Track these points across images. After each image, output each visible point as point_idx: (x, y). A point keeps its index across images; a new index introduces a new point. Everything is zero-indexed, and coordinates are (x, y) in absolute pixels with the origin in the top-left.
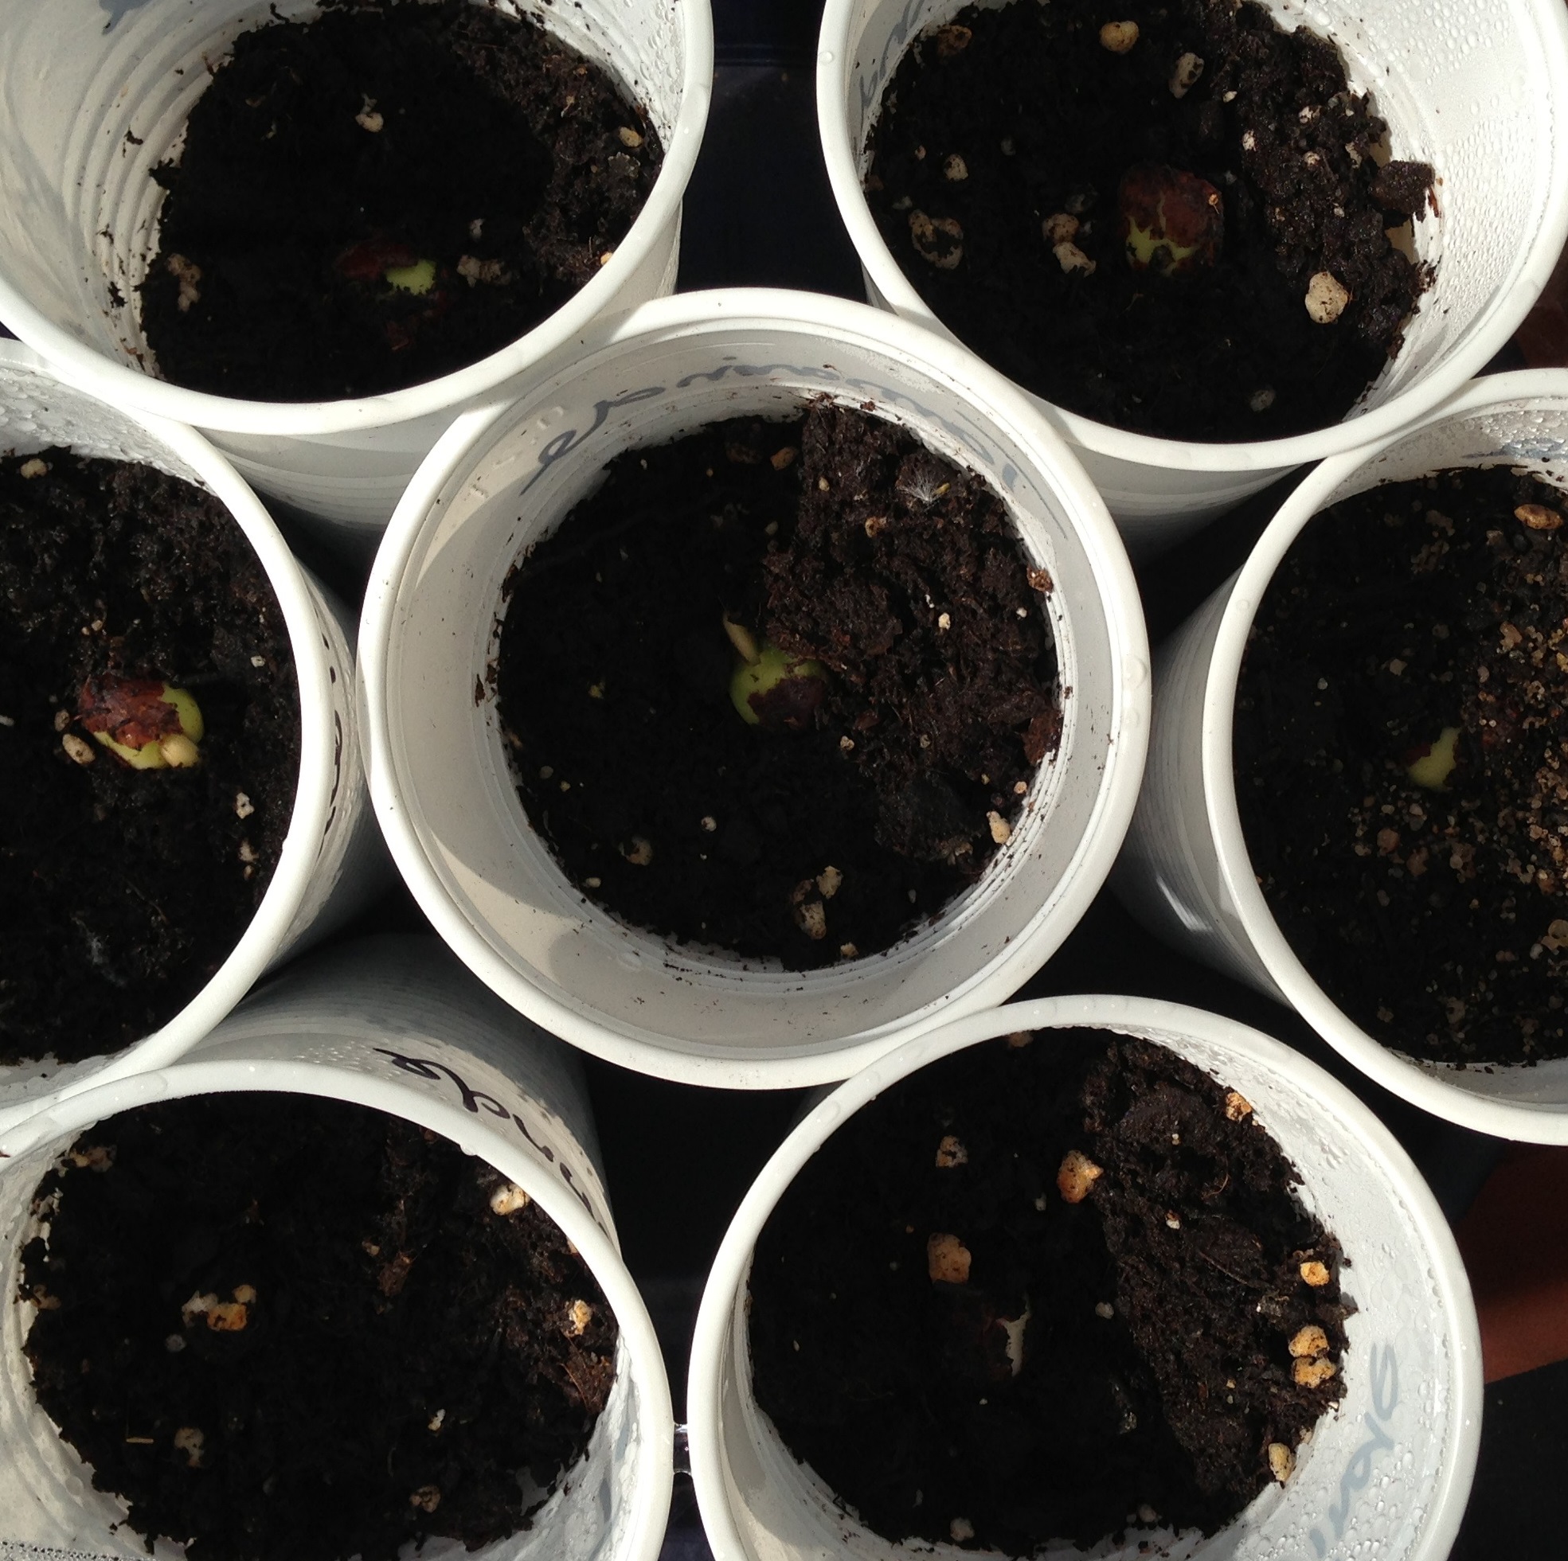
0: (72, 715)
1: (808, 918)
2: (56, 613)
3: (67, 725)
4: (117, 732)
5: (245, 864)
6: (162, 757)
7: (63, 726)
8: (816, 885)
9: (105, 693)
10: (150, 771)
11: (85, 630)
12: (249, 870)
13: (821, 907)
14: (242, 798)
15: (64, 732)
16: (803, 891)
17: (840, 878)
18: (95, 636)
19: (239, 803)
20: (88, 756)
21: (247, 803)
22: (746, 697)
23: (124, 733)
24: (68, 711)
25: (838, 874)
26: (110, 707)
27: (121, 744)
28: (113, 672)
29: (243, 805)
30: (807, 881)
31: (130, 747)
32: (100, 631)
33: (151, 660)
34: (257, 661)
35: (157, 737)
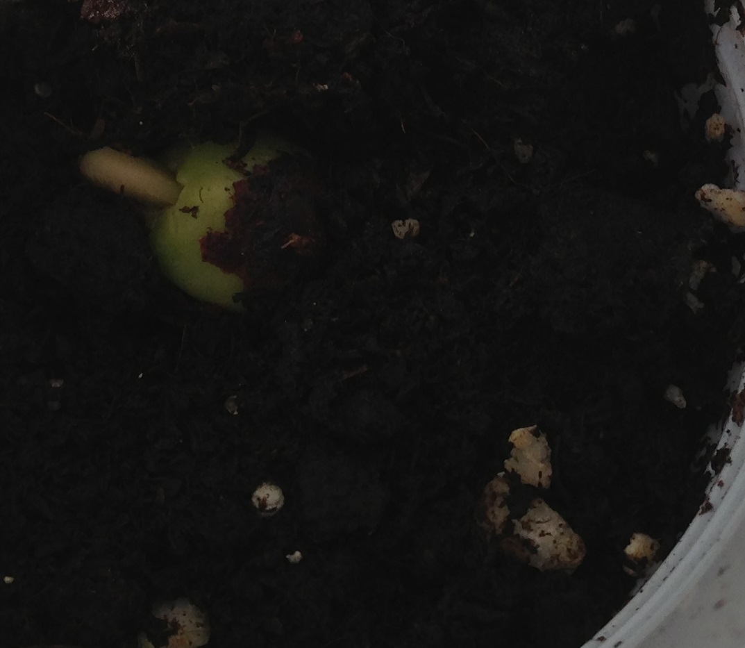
1: (538, 540)
8: (513, 478)
13: (547, 509)
16: (499, 501)
17: (543, 438)
22: (196, 252)
25: (536, 434)
30: (494, 482)
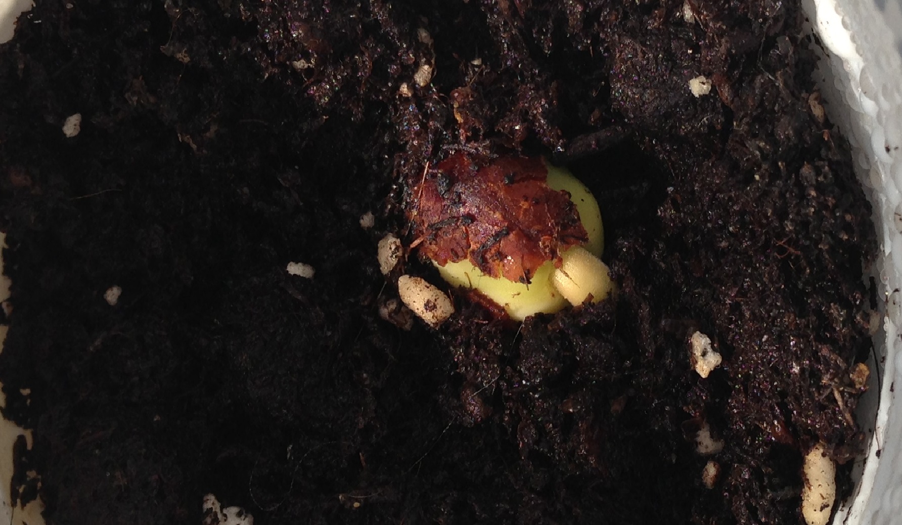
0: (406, 241)
2: (365, 61)
3: (401, 260)
4: (488, 256)
5: (704, 459)
6: (555, 293)
7: (394, 261)
9: (459, 188)
10: (540, 319)
11: (404, 89)
12: (711, 470)
14: (700, 342)
15: (397, 272)
18: (420, 96)
19: (698, 353)
20: (445, 308)
21: (709, 349)
23: (501, 256)
24: (398, 235)
26: (474, 210)
27: (496, 276)
28: (470, 148)
29: (704, 354)
31: (509, 278)
32: (427, 87)
33: (524, 117)
34: (698, 87)
35: (553, 253)
